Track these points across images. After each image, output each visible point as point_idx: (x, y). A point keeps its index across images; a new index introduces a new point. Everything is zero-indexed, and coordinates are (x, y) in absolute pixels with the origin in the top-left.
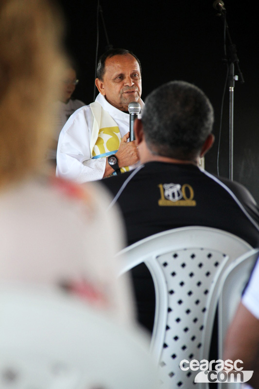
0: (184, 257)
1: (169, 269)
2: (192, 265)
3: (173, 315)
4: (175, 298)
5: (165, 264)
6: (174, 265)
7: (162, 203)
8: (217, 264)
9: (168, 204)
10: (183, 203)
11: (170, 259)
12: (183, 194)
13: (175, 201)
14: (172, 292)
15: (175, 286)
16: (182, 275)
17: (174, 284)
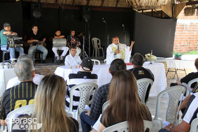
0: (142, 83)
1: (140, 85)
2: (144, 84)
3: (140, 92)
4: (141, 89)
5: (139, 84)
6: (141, 84)
7: (139, 74)
8: (147, 84)
9: (140, 74)
10: (142, 74)
11: (140, 83)
12: (142, 72)
13: (141, 74)
14: (140, 89)
15: (141, 88)
16: (142, 86)
17: (141, 87)
